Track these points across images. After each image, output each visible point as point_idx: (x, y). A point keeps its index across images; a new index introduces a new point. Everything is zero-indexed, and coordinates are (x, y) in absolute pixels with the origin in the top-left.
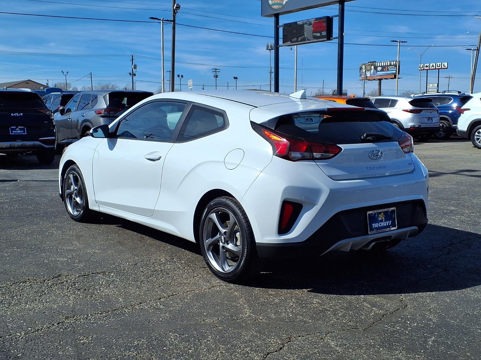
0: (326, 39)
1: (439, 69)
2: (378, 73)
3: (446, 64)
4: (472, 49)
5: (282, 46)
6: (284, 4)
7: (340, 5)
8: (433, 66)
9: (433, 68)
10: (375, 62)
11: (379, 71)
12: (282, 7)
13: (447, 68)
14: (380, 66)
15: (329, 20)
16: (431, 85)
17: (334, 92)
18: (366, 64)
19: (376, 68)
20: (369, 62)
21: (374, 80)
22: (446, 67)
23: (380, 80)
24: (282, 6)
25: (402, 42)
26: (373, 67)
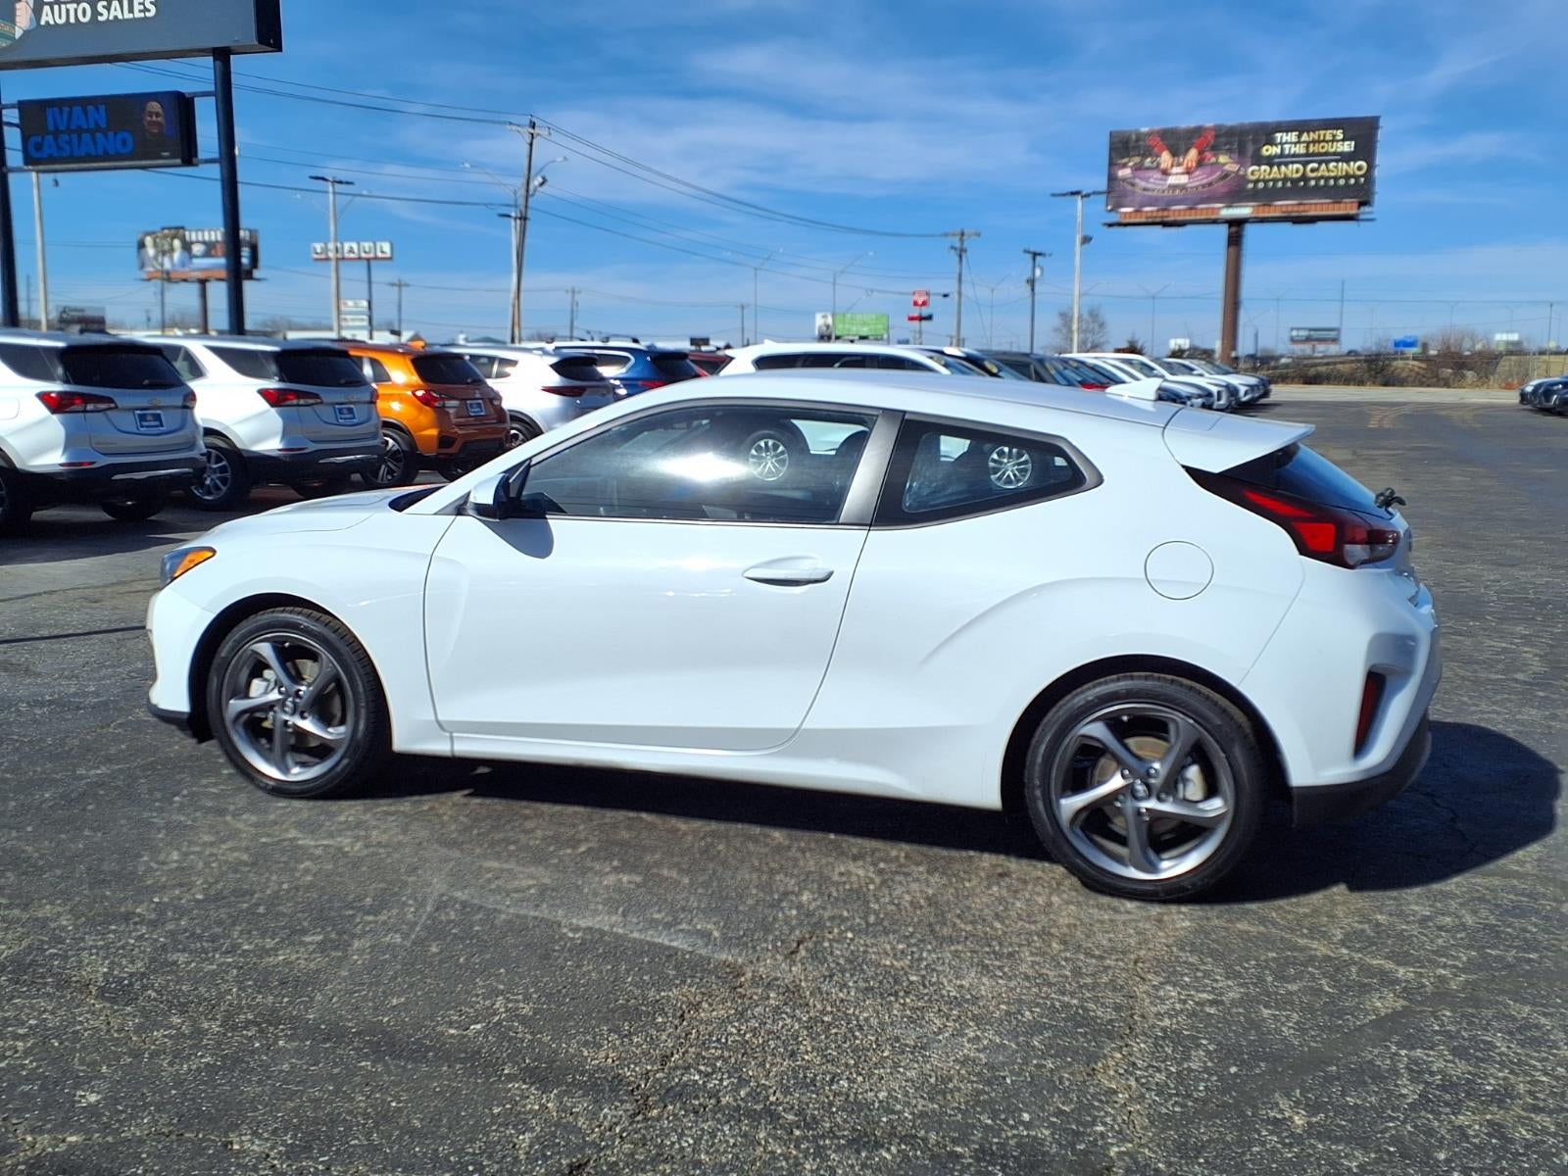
0: (179, 161)
1: (368, 260)
2: (195, 261)
3: (386, 247)
4: (513, 214)
5: (19, 170)
6: (17, 36)
7: (218, 62)
8: (351, 251)
9: (352, 255)
10: (183, 228)
11: (196, 257)
12: (11, 45)
13: (390, 259)
14: (198, 242)
15: (182, 106)
16: (350, 303)
17: (64, 312)
18: (154, 233)
19: (187, 246)
20: (163, 229)
21: (185, 280)
22: (388, 255)
23: (203, 282)
24: (9, 42)
25: (341, 182)
26: (177, 243)
